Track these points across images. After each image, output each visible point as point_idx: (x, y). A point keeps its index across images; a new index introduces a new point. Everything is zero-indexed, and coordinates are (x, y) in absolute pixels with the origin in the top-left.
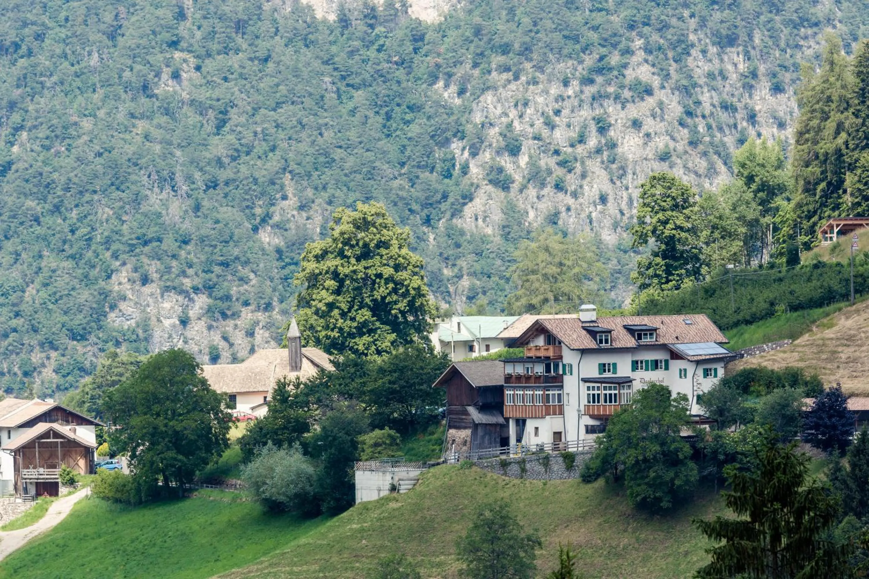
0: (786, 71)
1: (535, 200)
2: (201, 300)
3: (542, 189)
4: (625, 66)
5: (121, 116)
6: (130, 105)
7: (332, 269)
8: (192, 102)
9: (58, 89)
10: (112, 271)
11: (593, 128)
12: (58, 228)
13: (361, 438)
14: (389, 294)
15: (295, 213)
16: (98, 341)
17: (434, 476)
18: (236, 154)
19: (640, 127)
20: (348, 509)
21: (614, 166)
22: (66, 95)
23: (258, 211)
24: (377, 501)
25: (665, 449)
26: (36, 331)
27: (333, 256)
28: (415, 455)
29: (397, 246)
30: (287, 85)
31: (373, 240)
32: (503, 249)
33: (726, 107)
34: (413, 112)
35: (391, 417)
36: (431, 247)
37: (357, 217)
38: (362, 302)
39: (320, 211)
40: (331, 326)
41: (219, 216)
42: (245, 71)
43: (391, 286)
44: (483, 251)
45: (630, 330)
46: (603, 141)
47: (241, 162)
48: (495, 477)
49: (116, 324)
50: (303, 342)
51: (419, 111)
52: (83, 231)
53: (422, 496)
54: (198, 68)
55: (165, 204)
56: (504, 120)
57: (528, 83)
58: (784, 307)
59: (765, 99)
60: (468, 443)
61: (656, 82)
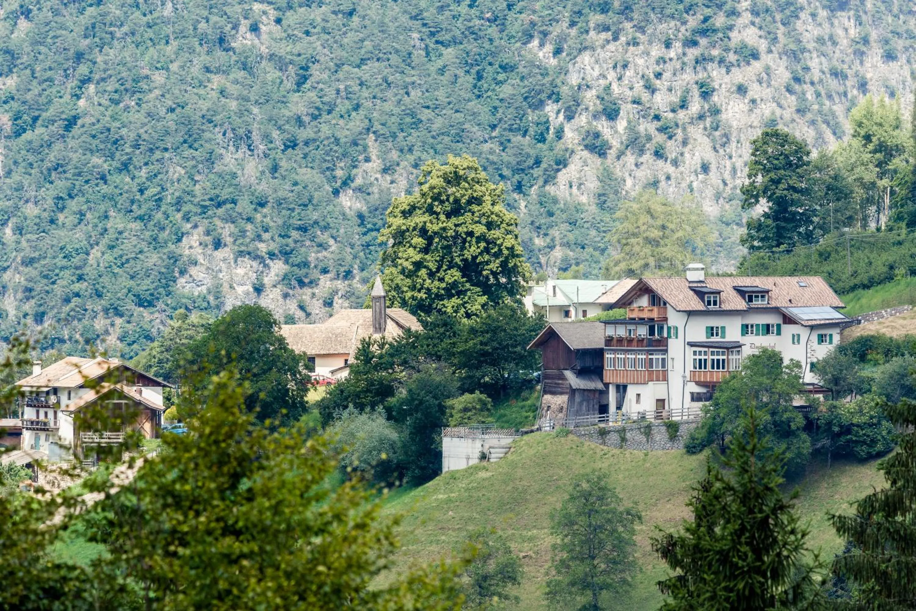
0: (898, 38)
1: (633, 167)
2: (276, 266)
3: (640, 156)
4: (730, 28)
5: (196, 70)
6: (205, 59)
7: (420, 225)
8: (271, 57)
9: (129, 40)
10: (183, 234)
11: (696, 92)
12: (126, 187)
13: (449, 402)
14: (481, 254)
15: (379, 176)
16: (166, 308)
17: (527, 444)
18: (317, 113)
19: (746, 92)
20: (434, 478)
21: (717, 133)
22: (137, 46)
23: (339, 173)
24: (466, 470)
25: (777, 418)
26: (99, 295)
27: (421, 212)
28: (507, 422)
29: (489, 203)
30: (372, 41)
31: (464, 195)
32: (598, 219)
33: (835, 74)
34: (506, 72)
35: (482, 381)
36: (522, 215)
37: (448, 170)
38: (451, 262)
39: (405, 175)
40: (418, 286)
41: (297, 178)
42: (329, 25)
43: (483, 245)
44: (577, 221)
45: (740, 291)
46: (706, 107)
47: (321, 121)
48: (593, 446)
49: (186, 291)
50: (388, 303)
51: (512, 71)
52: (152, 191)
53: (514, 465)
54: (278, 21)
55: (240, 164)
56: (602, 82)
57: (628, 44)
58: (904, 271)
59: (876, 66)
60: (564, 410)
61: (763, 45)
